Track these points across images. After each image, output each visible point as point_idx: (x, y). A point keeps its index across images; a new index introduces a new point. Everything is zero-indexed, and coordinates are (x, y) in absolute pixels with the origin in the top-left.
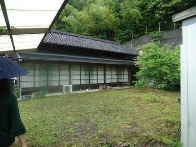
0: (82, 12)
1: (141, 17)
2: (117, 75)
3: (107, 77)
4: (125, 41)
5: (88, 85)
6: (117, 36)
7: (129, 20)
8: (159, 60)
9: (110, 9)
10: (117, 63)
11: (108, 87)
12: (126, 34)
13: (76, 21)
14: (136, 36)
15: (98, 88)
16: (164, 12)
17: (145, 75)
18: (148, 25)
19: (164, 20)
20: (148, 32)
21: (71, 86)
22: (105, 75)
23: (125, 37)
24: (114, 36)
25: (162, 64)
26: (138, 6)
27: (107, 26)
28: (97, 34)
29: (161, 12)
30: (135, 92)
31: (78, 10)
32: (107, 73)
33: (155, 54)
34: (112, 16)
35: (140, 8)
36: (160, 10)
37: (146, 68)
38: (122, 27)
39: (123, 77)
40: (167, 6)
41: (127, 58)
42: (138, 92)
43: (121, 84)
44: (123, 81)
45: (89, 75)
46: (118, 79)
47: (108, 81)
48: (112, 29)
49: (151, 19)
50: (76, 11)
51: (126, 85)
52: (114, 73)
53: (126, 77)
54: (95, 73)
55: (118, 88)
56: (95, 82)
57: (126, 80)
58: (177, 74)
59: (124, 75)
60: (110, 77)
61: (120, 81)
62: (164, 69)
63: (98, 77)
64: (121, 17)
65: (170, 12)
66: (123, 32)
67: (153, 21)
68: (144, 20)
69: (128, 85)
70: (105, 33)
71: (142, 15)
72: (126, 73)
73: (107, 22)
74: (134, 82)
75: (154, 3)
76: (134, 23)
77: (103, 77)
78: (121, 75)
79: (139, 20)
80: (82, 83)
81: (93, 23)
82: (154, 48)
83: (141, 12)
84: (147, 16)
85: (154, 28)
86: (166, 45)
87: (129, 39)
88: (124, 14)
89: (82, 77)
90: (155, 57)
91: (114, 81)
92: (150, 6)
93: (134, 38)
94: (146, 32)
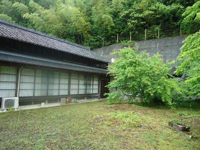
0: (49, 11)
1: (113, 24)
2: (86, 84)
3: (72, 87)
4: (95, 48)
5: (45, 97)
6: (87, 42)
7: (100, 26)
8: (139, 69)
9: (81, 11)
10: (86, 70)
11: (73, 100)
12: (97, 41)
13: (41, 20)
14: (107, 44)
15: (60, 101)
16: (136, 21)
17: (120, 86)
18: (119, 33)
19: (135, 30)
20: (119, 40)
21: (17, 98)
22: (69, 84)
23: (95, 43)
24: (83, 41)
25: (142, 74)
26: (110, 13)
27: (76, 29)
28: (65, 38)
29: (133, 21)
30: (107, 108)
31: (43, 8)
32: (73, 81)
33: (135, 61)
34: (82, 19)
35: (112, 16)
36: (132, 20)
37: (122, 77)
38: (92, 33)
39: (92, 88)
40: (140, 16)
41: (97, 65)
42: (111, 107)
43: (89, 96)
44: (91, 93)
45: (48, 84)
46: (86, 89)
47: (73, 92)
48: (82, 34)
49: (123, 28)
50: (42, 9)
51: (94, 97)
52: (82, 82)
53: (96, 87)
54: (56, 81)
55: (85, 101)
56: (55, 93)
57: (96, 91)
58: (159, 87)
59: (93, 85)
60: (76, 87)
61: (88, 92)
62: (145, 80)
63: (60, 87)
64: (92, 22)
65: (142, 23)
66: (94, 38)
67: (125, 30)
68: (116, 28)
69: (97, 97)
70: (73, 37)
71: (114, 22)
72: (96, 82)
73: (77, 24)
74: (105, 94)
75: (126, 12)
76: (106, 30)
77: (67, 87)
78: (90, 84)
79: (111, 27)
80: (36, 95)
81: (61, 24)
82: (132, 54)
83: (113, 19)
84: (119, 24)
85: (125, 36)
86: (143, 53)
87: (99, 47)
88: (95, 19)
89: (36, 86)
90: (134, 65)
91: (81, 92)
92: (122, 14)
93: (104, 46)
94: (117, 41)
